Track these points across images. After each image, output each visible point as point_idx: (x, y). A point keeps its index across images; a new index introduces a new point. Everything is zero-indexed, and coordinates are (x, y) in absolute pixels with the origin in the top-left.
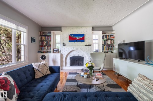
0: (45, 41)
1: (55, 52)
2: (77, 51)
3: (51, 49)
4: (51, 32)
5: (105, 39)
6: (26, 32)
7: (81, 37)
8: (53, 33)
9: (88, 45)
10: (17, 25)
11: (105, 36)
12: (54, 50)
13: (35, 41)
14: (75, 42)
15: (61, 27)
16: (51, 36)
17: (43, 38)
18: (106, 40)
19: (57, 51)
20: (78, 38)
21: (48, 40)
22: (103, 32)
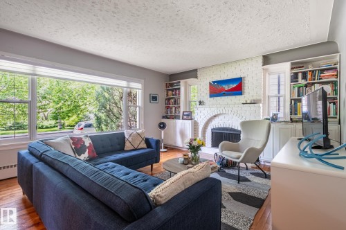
0: (172, 98)
1: (185, 117)
2: (225, 116)
3: (179, 112)
4: (179, 82)
5: (302, 82)
6: (140, 88)
7: (235, 85)
8: (186, 82)
9: (249, 102)
10: (128, 81)
11: (300, 75)
12: (185, 113)
13: (156, 100)
14: (223, 98)
15: (196, 70)
16: (179, 89)
17: (170, 92)
18: (306, 86)
19: (189, 115)
20: (226, 87)
21: (176, 97)
22: (292, 64)
